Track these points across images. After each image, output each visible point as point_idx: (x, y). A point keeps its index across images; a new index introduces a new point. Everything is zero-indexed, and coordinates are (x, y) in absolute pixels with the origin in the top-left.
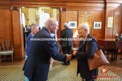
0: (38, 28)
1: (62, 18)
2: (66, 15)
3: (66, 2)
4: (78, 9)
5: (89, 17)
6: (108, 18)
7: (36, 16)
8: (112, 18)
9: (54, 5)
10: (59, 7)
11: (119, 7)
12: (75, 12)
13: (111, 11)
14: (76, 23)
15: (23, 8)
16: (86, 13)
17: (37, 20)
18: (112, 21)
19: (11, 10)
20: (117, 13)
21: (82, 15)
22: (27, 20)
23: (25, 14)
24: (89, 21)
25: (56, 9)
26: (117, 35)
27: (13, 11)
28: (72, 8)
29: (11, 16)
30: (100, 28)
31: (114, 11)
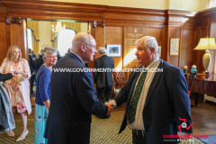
0: (55, 54)
2: (103, 34)
4: (123, 24)
6: (172, 40)
7: (52, 34)
8: (178, 40)
10: (91, 19)
11: (187, 22)
12: (119, 30)
13: (176, 29)
14: (119, 46)
15: (28, 19)
16: (135, 31)
17: (54, 41)
18: (178, 44)
19: (7, 23)
20: (185, 32)
21: (130, 35)
22: (36, 41)
23: (32, 31)
25: (86, 24)
26: (186, 67)
27: (12, 25)
28: (113, 22)
29: (8, 33)
31: (180, 28)
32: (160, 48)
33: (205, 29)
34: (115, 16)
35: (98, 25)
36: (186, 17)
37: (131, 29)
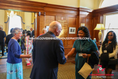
1: (40, 23)
2: (44, 20)
3: (45, 6)
4: (55, 15)
5: (65, 22)
6: (81, 24)
9: (32, 9)
10: (37, 11)
11: (88, 15)
13: (83, 18)
16: (62, 19)
17: (7, 23)
20: (87, 20)
21: (59, 21)
24: (65, 26)
28: (50, 13)
30: (74, 33)
31: (85, 18)
32: (75, 28)
33: (97, 19)
34: (51, 10)
35: (41, 15)
36: (88, 12)
37: (59, 17)
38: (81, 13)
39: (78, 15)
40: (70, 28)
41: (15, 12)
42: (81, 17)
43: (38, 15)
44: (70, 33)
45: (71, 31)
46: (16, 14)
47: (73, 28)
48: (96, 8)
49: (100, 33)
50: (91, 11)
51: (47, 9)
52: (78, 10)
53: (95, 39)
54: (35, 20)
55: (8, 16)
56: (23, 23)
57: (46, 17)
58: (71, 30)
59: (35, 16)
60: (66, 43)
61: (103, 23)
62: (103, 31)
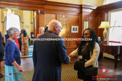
1: (40, 21)
2: (44, 18)
4: (56, 13)
5: (67, 21)
10: (37, 9)
11: (92, 12)
13: (87, 16)
17: (4, 22)
20: (91, 18)
21: (60, 19)
24: (66, 25)
28: (50, 11)
30: (77, 32)
31: (89, 16)
32: (78, 27)
33: (102, 16)
34: (51, 7)
35: (41, 13)
36: (91, 9)
37: (60, 15)
38: (84, 10)
39: (81, 12)
40: (72, 27)
41: (12, 11)
42: (84, 14)
43: (38, 14)
44: (72, 32)
45: (73, 30)
46: (14, 12)
47: (75, 27)
48: (100, 5)
49: (105, 31)
50: (95, 8)
51: (47, 7)
52: (81, 7)
53: (99, 38)
54: (34, 18)
55: (5, 15)
56: (22, 23)
57: (46, 16)
58: (74, 28)
59: (34, 15)
60: (68, 43)
61: (107, 21)
62: (108, 29)
